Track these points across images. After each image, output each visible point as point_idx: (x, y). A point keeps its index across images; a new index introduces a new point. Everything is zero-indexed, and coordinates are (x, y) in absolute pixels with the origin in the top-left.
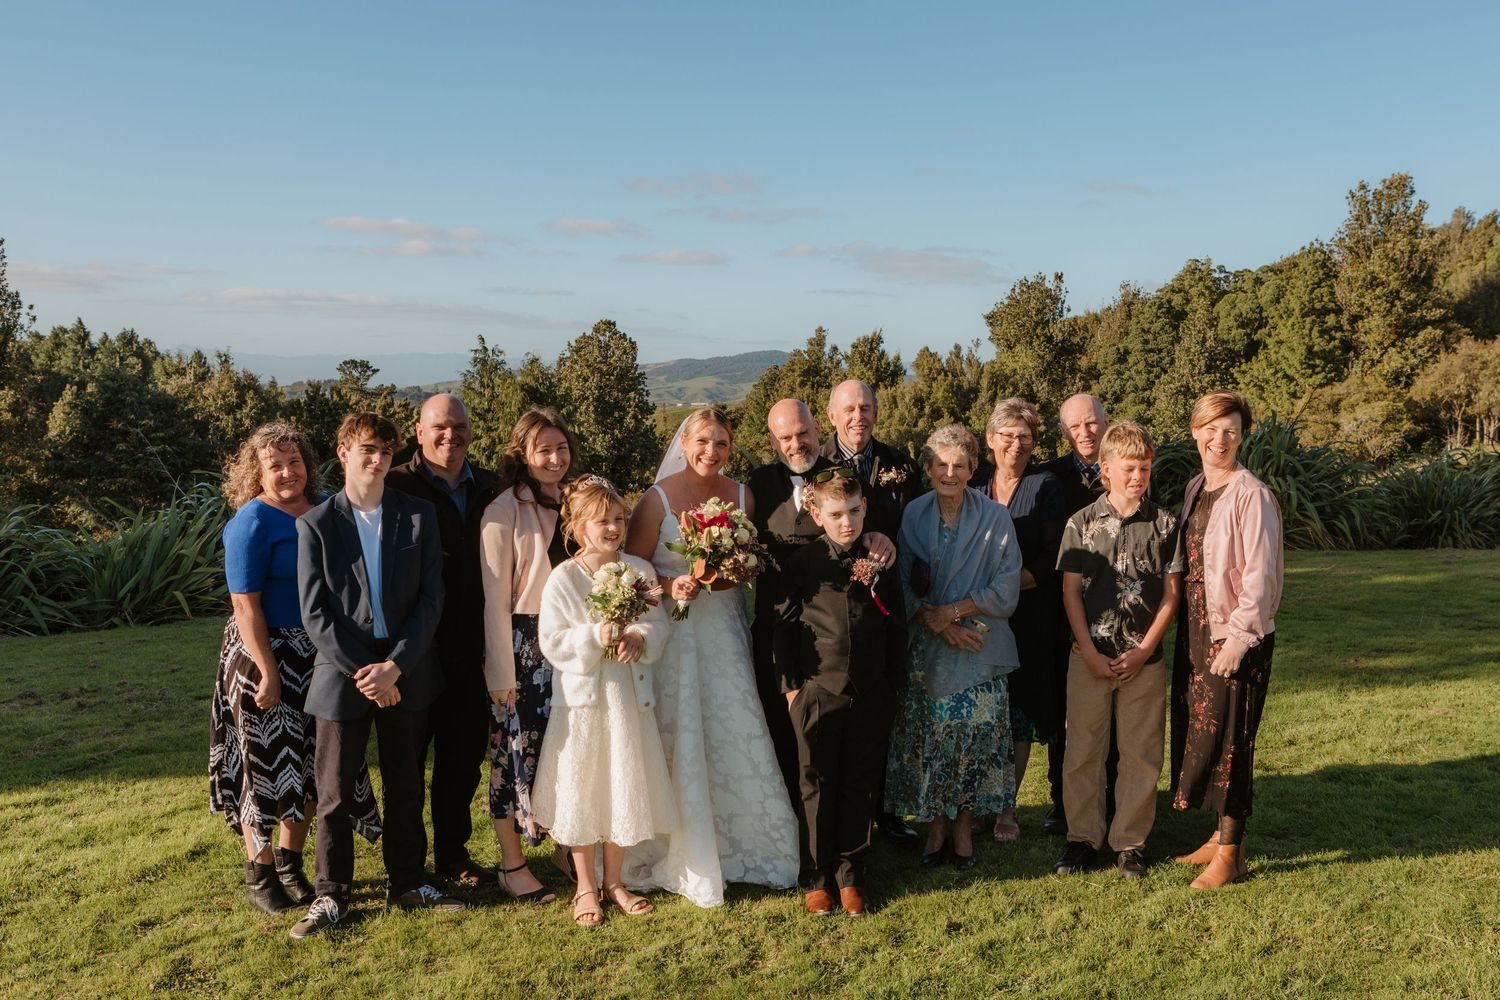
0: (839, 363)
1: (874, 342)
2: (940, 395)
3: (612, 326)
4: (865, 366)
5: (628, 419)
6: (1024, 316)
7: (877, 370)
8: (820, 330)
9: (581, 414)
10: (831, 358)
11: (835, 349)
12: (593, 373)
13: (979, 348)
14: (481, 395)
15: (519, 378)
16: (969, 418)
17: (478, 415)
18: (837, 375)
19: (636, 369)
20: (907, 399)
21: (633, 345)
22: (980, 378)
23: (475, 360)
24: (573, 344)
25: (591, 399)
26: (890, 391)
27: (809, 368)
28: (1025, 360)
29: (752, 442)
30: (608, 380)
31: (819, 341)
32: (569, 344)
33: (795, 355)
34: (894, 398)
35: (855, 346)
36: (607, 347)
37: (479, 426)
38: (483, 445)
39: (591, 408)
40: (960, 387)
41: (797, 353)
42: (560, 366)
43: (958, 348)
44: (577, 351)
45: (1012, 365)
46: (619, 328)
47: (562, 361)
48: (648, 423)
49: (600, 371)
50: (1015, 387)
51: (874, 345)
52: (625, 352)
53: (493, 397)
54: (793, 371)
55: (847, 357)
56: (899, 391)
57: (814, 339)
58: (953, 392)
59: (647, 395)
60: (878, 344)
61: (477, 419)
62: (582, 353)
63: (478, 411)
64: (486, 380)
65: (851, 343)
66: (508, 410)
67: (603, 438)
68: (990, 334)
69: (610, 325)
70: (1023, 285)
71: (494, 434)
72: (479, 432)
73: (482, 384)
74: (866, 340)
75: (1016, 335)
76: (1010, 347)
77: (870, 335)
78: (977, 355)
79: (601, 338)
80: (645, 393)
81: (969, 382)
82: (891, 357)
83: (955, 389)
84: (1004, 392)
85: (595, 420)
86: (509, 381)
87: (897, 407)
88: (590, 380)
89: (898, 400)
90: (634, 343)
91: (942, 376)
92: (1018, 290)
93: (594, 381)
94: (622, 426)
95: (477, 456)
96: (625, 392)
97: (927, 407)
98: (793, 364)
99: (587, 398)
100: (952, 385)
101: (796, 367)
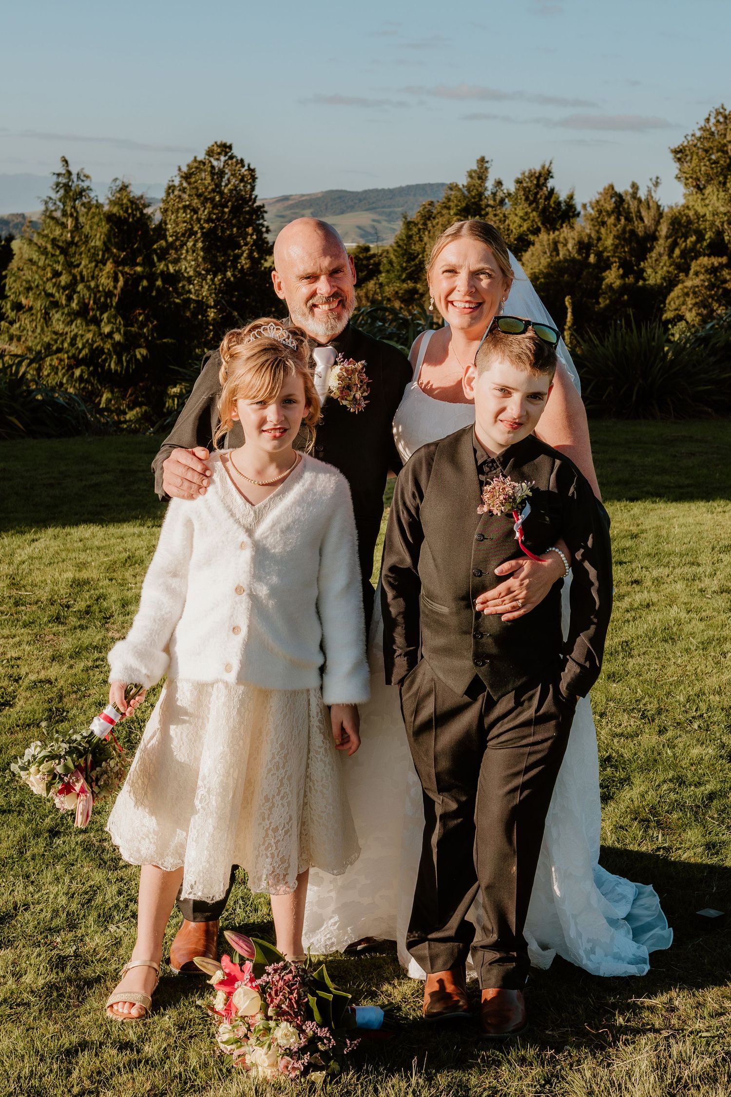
0: (502, 202)
1: (542, 177)
2: (609, 242)
3: (228, 150)
4: (530, 205)
5: (243, 260)
6: (718, 152)
7: (545, 209)
8: (482, 160)
9: (187, 251)
10: (494, 194)
11: (499, 183)
12: (203, 204)
13: (660, 188)
14: (64, 226)
15: (106, 208)
16: (643, 270)
17: (59, 247)
18: (495, 215)
19: (255, 202)
20: (570, 246)
21: (251, 171)
22: (658, 223)
23: (57, 184)
24: (185, 169)
25: (199, 235)
26: (552, 236)
27: (467, 204)
28: (717, 204)
29: (389, 291)
30: (223, 213)
31: (480, 173)
32: (180, 169)
33: (451, 189)
34: (556, 243)
35: (519, 182)
36: (222, 173)
37: (59, 262)
38: (63, 283)
39: (200, 245)
40: (633, 232)
41: (453, 187)
42: (168, 194)
43: (635, 186)
44: (187, 177)
45: (702, 211)
46: (235, 151)
47: (171, 189)
48: (267, 265)
49: (212, 200)
50: (700, 236)
51: (542, 180)
52: (242, 180)
53: (78, 227)
54: (449, 208)
55: (509, 194)
56: (562, 236)
57: (475, 171)
58: (625, 239)
59: (268, 231)
60: (546, 179)
61: (58, 252)
62: (193, 180)
63: (60, 244)
64: (68, 209)
65: (514, 179)
66: (93, 244)
67: (212, 280)
68: (677, 172)
69: (225, 148)
70: (718, 113)
71: (75, 271)
72: (59, 268)
73: (64, 213)
74: (532, 175)
75: (708, 175)
76: (700, 189)
77: (538, 168)
78: (656, 196)
79: (215, 163)
80: (264, 229)
81: (645, 227)
82: (563, 197)
83: (627, 235)
84: (685, 241)
85: (204, 258)
86: (93, 210)
87: (558, 255)
88: (200, 212)
89: (560, 246)
90: (253, 170)
91: (611, 220)
92: (713, 120)
93: (203, 214)
94: (235, 267)
95: (57, 294)
96: (242, 227)
97: (592, 256)
98: (449, 200)
99: (196, 232)
100: (624, 230)
101: (451, 204)
